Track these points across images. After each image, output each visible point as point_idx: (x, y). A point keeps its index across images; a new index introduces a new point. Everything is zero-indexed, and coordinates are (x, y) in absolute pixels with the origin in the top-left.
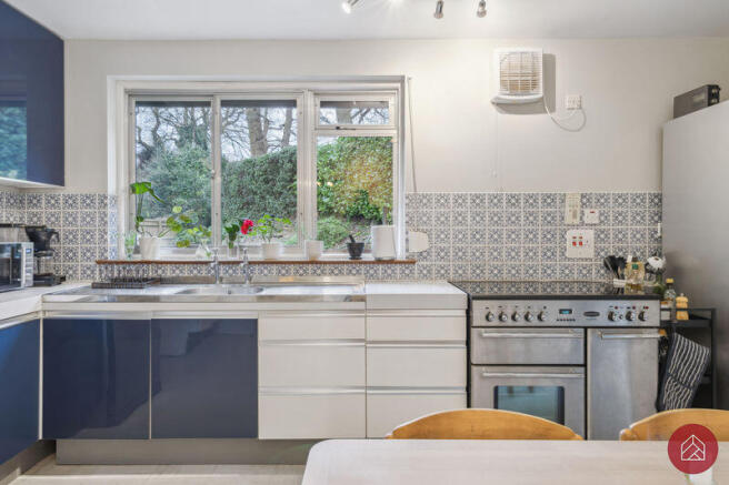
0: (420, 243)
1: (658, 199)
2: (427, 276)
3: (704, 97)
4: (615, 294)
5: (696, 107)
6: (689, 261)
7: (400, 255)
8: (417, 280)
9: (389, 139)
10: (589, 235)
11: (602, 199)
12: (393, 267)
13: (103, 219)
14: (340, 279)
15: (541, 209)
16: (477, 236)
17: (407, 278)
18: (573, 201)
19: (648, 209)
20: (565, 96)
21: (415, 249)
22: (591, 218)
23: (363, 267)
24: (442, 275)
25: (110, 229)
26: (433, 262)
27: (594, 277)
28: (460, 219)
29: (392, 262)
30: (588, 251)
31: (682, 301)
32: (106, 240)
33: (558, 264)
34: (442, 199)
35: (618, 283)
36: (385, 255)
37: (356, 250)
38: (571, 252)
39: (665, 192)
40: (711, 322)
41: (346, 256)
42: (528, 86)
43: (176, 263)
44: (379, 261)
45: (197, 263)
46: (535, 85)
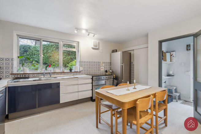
0: (82, 69)
1: (111, 63)
2: (82, 74)
3: (115, 51)
4: (106, 75)
5: (114, 52)
6: (114, 71)
7: (79, 71)
8: (81, 75)
9: (76, 51)
10: (103, 67)
11: (105, 63)
12: (77, 73)
13: (12, 64)
14: (68, 75)
15: (98, 64)
16: (90, 68)
17: (79, 74)
18: (101, 63)
19: (109, 64)
20: (101, 48)
21: (81, 70)
22: (104, 65)
23: (72, 73)
24: (85, 74)
25: (14, 66)
26: (83, 72)
27: (104, 73)
28: (87, 65)
29: (77, 72)
30: (103, 70)
31: (114, 75)
32: (13, 69)
33: (100, 72)
34: (85, 62)
35: (107, 74)
36: (76, 71)
37: (71, 70)
38: (101, 70)
39: (112, 62)
40: (117, 78)
41: (69, 71)
42: (96, 46)
43: (33, 73)
44: (75, 72)
45: (38, 73)
46: (97, 46)
